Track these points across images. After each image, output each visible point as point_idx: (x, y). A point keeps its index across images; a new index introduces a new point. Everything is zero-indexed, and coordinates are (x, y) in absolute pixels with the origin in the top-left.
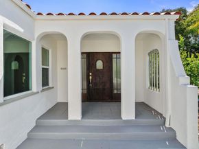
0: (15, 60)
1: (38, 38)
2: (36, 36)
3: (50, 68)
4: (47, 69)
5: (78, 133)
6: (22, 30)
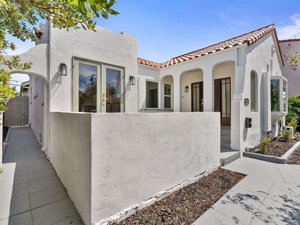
3: (172, 96)
4: (170, 98)
6: (153, 78)
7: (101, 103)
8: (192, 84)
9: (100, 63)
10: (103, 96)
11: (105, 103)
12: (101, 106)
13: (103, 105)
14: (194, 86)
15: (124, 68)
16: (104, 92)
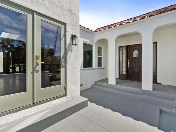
0: (88, 54)
1: (96, 43)
2: (95, 42)
3: (102, 57)
4: (101, 58)
5: (112, 90)
6: (89, 41)
7: (34, 69)
8: (119, 47)
9: (32, 12)
10: (37, 58)
11: (39, 68)
12: (33, 73)
13: (37, 72)
14: (121, 49)
15: (65, 24)
16: (38, 52)
